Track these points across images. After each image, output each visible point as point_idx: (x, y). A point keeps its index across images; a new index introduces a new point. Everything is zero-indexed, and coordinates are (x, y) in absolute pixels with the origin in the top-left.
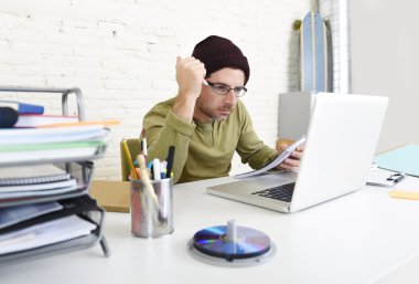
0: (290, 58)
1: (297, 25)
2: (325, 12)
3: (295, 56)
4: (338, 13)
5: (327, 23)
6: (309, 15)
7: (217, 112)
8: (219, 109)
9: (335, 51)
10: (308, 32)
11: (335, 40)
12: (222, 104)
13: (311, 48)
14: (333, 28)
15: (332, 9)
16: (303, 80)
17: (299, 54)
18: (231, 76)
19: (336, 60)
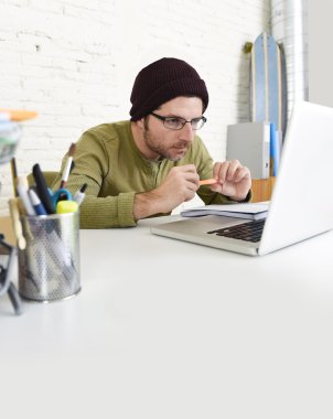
0: (240, 85)
1: (247, 48)
2: (278, 34)
3: (246, 83)
4: (293, 36)
5: (281, 47)
6: (261, 37)
7: (171, 151)
8: (173, 147)
9: (290, 79)
10: (260, 56)
11: (289, 65)
12: (177, 141)
13: (263, 73)
14: (288, 52)
15: (286, 31)
16: (254, 110)
17: (250, 80)
18: (186, 106)
19: (290, 89)
